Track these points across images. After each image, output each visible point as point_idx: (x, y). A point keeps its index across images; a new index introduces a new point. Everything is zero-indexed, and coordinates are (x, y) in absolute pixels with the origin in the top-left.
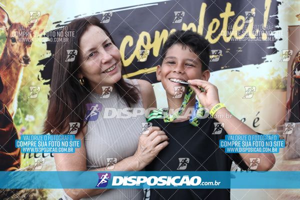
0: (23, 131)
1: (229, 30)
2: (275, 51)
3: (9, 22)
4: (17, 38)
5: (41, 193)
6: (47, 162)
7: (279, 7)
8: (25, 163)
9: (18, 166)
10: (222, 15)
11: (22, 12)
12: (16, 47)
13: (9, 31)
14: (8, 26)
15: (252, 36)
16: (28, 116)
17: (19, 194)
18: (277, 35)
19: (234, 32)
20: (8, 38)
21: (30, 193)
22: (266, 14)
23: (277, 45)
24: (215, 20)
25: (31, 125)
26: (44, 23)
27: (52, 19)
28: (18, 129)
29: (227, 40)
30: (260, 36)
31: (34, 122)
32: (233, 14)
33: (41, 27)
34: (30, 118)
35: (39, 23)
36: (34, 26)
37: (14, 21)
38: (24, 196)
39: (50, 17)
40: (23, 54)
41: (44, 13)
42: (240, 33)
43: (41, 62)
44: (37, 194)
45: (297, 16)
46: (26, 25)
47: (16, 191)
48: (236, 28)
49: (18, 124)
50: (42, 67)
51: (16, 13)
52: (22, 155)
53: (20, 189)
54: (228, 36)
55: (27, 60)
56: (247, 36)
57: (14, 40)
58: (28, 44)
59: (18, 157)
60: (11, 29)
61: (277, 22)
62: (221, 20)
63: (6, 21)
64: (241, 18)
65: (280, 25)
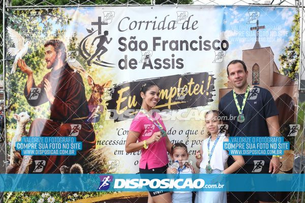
0: (97, 132)
1: (192, 90)
2: (212, 100)
3: (94, 83)
4: (97, 91)
5: (104, 161)
6: (107, 147)
7: (215, 80)
8: (98, 147)
9: (95, 148)
10: (188, 84)
11: (100, 79)
12: (96, 95)
13: (93, 88)
14: (93, 86)
15: (202, 93)
16: (100, 126)
17: (94, 161)
18: (213, 93)
19: (194, 92)
20: (93, 91)
21: (99, 161)
22: (209, 84)
23: (213, 98)
24: (185, 86)
25: (101, 130)
26: (109, 84)
27: (113, 83)
28: (96, 131)
29: (190, 95)
30: (205, 94)
31: (103, 129)
32: (194, 83)
33: (108, 86)
34: (101, 126)
35: (107, 85)
36: (105, 86)
37: (96, 83)
38: (96, 162)
39: (112, 82)
40: (99, 98)
41: (109, 80)
42: (196, 92)
43: (107, 102)
44: (102, 162)
45: (225, 84)
46: (101, 85)
47: (93, 159)
48: (195, 90)
49: (96, 129)
50: (107, 104)
51: (97, 80)
52: (97, 143)
53: (95, 159)
54: (191, 92)
55: (101, 101)
56: (200, 93)
57: (96, 92)
58: (102, 93)
59: (94, 144)
60: (94, 87)
61: (214, 87)
62: (188, 86)
63: (92, 83)
64: (197, 85)
65: (215, 89)
